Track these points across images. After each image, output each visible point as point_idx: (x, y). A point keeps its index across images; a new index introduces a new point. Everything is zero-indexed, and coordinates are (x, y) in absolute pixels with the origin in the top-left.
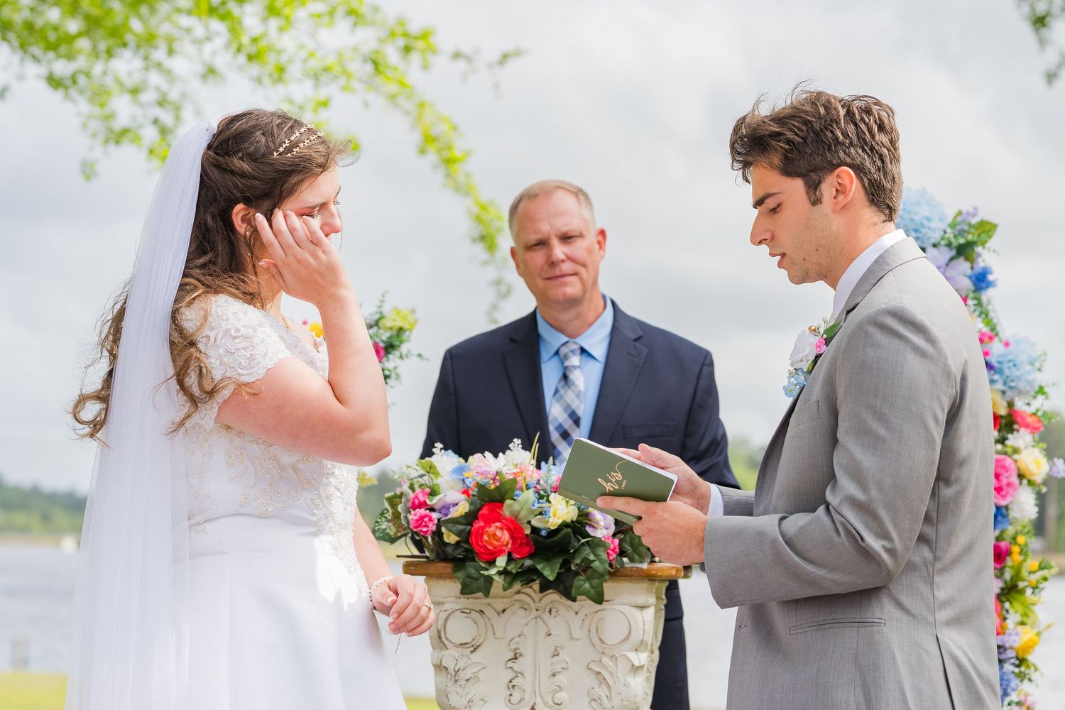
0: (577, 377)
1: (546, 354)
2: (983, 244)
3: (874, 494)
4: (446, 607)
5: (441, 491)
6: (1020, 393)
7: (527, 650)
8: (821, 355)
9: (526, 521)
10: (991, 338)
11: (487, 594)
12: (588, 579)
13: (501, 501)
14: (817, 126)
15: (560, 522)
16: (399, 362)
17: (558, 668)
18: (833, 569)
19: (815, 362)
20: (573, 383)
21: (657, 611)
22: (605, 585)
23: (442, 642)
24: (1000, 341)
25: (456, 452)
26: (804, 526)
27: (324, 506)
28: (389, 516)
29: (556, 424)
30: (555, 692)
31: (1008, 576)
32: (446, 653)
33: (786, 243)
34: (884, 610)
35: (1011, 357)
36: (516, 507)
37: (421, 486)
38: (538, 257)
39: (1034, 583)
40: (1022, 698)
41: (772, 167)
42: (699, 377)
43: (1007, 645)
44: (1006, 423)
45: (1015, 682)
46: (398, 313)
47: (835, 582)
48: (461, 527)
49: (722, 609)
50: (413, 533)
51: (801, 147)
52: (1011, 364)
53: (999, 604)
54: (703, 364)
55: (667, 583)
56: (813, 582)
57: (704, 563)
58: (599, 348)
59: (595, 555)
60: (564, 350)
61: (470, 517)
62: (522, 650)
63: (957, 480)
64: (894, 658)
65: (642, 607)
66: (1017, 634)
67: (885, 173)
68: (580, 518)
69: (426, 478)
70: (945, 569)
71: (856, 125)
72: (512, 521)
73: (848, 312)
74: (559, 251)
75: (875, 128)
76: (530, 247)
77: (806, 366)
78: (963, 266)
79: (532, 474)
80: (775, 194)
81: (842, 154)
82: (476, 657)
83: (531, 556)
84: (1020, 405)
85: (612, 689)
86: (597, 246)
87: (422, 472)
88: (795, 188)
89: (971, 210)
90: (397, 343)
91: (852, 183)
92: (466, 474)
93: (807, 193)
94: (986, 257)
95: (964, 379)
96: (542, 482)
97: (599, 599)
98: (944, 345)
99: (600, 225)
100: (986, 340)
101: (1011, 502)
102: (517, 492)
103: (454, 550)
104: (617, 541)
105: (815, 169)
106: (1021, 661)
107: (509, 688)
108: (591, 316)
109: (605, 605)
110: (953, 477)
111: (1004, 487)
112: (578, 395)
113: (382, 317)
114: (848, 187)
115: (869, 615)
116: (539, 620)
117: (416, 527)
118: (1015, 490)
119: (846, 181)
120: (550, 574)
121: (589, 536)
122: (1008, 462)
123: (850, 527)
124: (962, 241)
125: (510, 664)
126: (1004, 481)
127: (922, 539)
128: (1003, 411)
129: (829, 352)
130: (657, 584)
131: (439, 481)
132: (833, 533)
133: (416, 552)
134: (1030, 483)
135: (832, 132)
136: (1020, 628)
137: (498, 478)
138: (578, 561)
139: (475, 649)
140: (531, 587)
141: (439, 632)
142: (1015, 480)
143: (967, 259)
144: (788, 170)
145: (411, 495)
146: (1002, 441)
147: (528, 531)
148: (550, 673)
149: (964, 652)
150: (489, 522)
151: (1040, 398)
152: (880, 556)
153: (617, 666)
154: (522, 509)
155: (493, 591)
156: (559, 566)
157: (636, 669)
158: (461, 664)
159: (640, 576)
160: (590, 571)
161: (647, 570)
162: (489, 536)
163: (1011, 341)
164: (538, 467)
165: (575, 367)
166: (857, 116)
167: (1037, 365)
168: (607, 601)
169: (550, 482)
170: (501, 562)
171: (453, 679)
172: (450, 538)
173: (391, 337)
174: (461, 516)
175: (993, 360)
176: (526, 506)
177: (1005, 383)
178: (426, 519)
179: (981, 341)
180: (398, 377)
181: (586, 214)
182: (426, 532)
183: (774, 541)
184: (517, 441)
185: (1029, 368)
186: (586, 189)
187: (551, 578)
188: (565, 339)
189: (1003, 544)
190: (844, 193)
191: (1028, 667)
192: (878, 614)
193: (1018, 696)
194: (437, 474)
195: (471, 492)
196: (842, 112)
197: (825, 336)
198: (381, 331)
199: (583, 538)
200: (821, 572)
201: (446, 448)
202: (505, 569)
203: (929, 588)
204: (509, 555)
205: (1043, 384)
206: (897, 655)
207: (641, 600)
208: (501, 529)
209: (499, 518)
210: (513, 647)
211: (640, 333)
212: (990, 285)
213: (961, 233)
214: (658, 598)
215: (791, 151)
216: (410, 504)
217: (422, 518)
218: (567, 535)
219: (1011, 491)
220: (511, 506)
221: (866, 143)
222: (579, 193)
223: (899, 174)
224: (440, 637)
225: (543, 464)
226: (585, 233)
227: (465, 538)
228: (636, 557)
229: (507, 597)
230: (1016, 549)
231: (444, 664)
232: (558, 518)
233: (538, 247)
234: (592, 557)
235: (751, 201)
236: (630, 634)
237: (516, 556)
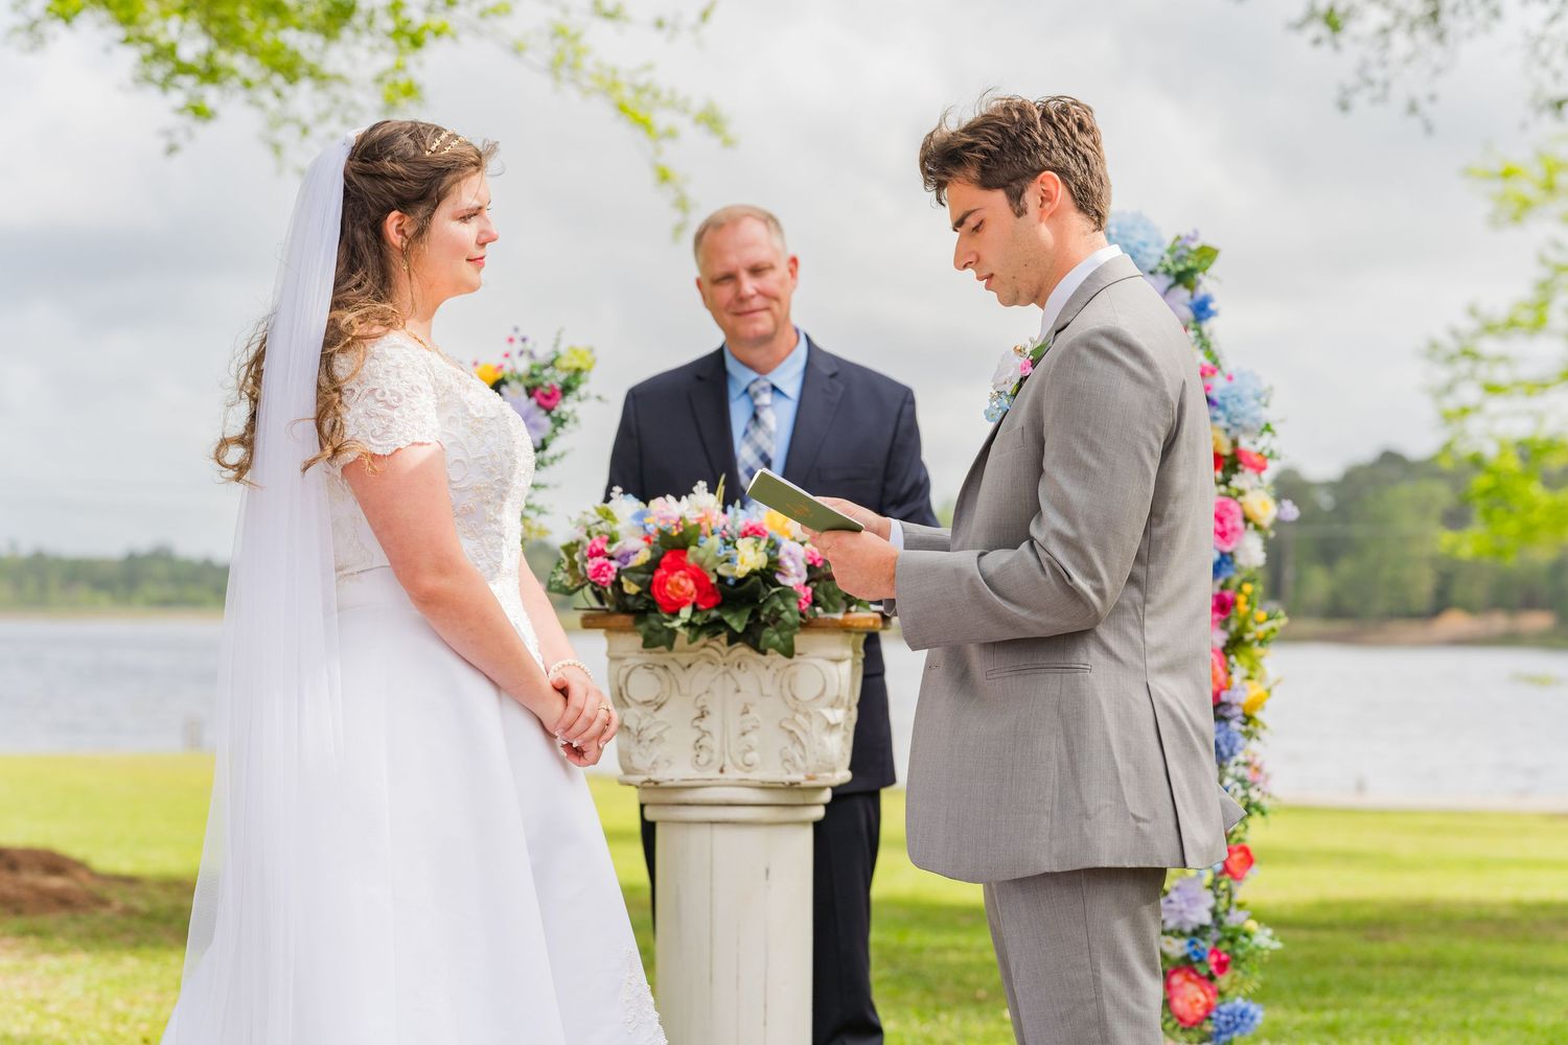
0: (768, 416)
1: (734, 392)
2: (1204, 271)
3: (1083, 529)
4: (628, 662)
5: (620, 537)
6: (1245, 430)
7: (714, 707)
8: (1027, 377)
9: (711, 569)
10: (1213, 372)
11: (670, 647)
12: (778, 631)
13: (685, 548)
14: (1013, 132)
15: (748, 569)
16: (576, 405)
17: (748, 726)
18: (1037, 610)
19: (1020, 385)
20: (764, 423)
21: (854, 666)
22: (796, 638)
23: (624, 700)
24: (1223, 374)
25: (636, 496)
26: (1007, 564)
27: (488, 556)
28: (565, 566)
29: (746, 467)
30: (745, 752)
31: (1233, 626)
32: (627, 711)
33: (992, 262)
34: (1090, 656)
35: (1235, 392)
36: (701, 554)
37: (599, 533)
38: (726, 292)
39: (1261, 635)
40: (1250, 758)
41: (971, 181)
42: (899, 415)
43: (1233, 702)
44: (1229, 464)
45: (1241, 741)
46: (575, 352)
47: (1038, 624)
48: (642, 576)
49: (913, 650)
50: (595, 584)
51: (998, 157)
52: (1235, 400)
53: (1224, 658)
54: (904, 402)
55: (864, 637)
56: (1013, 623)
57: (894, 600)
58: (792, 387)
59: (786, 605)
60: (754, 388)
61: (652, 566)
62: (710, 708)
63: (1171, 516)
64: (1100, 706)
65: (837, 661)
66: (1244, 690)
67: (1091, 174)
68: (770, 566)
69: (603, 525)
70: (1157, 613)
71: (1054, 126)
72: (697, 570)
73: (1057, 332)
74: (749, 285)
75: (1075, 129)
76: (719, 281)
77: (1010, 389)
78: (1182, 293)
79: (718, 519)
80: (973, 211)
81: (1042, 157)
82: (660, 715)
83: (718, 607)
84: (1245, 444)
85: (807, 749)
86: (789, 275)
87: (599, 518)
88: (996, 201)
89: (1191, 233)
90: (574, 384)
91: (1057, 188)
92: (646, 520)
93: (1010, 205)
94: (1207, 284)
95: (1181, 407)
96: (728, 527)
97: (789, 652)
98: (1161, 370)
99: (792, 251)
100: (1208, 373)
101: (1237, 549)
102: (701, 538)
103: (635, 602)
104: (809, 589)
105: (1016, 178)
106: (1248, 719)
107: (695, 749)
108: (783, 351)
109: (796, 658)
110: (1167, 513)
111: (1228, 531)
112: (769, 436)
113: (558, 357)
114: (1054, 193)
115: (1075, 660)
116: (727, 676)
117: (594, 577)
118: (1240, 534)
119: (1052, 187)
120: (738, 625)
121: (780, 585)
122: (1233, 505)
123: (1056, 565)
124: (1181, 267)
125: (697, 723)
126: (1228, 525)
127: (1132, 580)
128: (1226, 450)
129: (1036, 375)
130: (853, 636)
131: (617, 527)
132: (1038, 572)
133: (596, 604)
134: (1257, 528)
135: (1029, 136)
136: (1248, 683)
137: (681, 523)
138: (766, 611)
139: (659, 708)
140: (718, 640)
141: (620, 689)
142: (1240, 524)
143: (1187, 286)
144: (987, 183)
145: (588, 542)
146: (1226, 482)
147: (714, 580)
148: (740, 732)
149: (1179, 702)
150: (672, 570)
151: (1267, 435)
152: (1088, 597)
153: (811, 723)
154: (707, 556)
155: (677, 644)
156: (747, 617)
157: (831, 727)
158: (644, 723)
159: (835, 627)
160: (780, 622)
161: (843, 620)
162: (672, 586)
163: (1235, 375)
164: (725, 511)
165: (766, 406)
166: (1054, 117)
167: (1263, 400)
168: (799, 654)
169: (737, 527)
170: (686, 613)
171: (636, 739)
172: (631, 588)
173: (568, 379)
174: (642, 565)
175: (1215, 395)
176: (712, 554)
177: (1229, 420)
178: (605, 568)
179: (1203, 374)
180: (576, 421)
181: (777, 242)
182: (604, 583)
183: (972, 580)
184: (702, 484)
185: (1254, 403)
186: (776, 213)
187: (739, 630)
188: (754, 375)
189: (1228, 594)
190: (1050, 200)
191: (1256, 725)
192: (1083, 660)
193: (1246, 756)
194: (614, 520)
195: (653, 539)
196: (1038, 115)
197: (1031, 357)
198: (558, 371)
199: (774, 586)
200: (1022, 613)
201: (625, 492)
202: (690, 621)
203: (1139, 632)
204: (695, 605)
205: (1270, 420)
206: (1104, 703)
207: (836, 652)
208: (685, 577)
209: (683, 566)
210: (700, 704)
211: (836, 369)
212: (1211, 314)
213: (1180, 259)
214: (855, 652)
215: (987, 161)
216: (586, 553)
217: (600, 567)
218: (756, 583)
219: (1235, 535)
220: (694, 553)
221: (1067, 145)
222: (769, 220)
223: (1106, 175)
224: (621, 695)
225: (729, 508)
226: (776, 264)
227: (647, 587)
228: (831, 607)
229: (693, 651)
230: (1241, 599)
231: (626, 724)
232: (747, 565)
233: (726, 281)
234: (782, 607)
235: (949, 224)
236: (824, 689)
237: (701, 606)
